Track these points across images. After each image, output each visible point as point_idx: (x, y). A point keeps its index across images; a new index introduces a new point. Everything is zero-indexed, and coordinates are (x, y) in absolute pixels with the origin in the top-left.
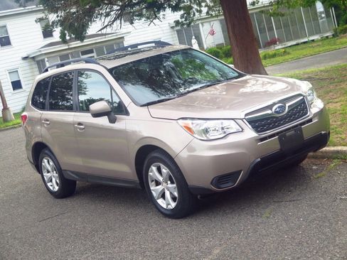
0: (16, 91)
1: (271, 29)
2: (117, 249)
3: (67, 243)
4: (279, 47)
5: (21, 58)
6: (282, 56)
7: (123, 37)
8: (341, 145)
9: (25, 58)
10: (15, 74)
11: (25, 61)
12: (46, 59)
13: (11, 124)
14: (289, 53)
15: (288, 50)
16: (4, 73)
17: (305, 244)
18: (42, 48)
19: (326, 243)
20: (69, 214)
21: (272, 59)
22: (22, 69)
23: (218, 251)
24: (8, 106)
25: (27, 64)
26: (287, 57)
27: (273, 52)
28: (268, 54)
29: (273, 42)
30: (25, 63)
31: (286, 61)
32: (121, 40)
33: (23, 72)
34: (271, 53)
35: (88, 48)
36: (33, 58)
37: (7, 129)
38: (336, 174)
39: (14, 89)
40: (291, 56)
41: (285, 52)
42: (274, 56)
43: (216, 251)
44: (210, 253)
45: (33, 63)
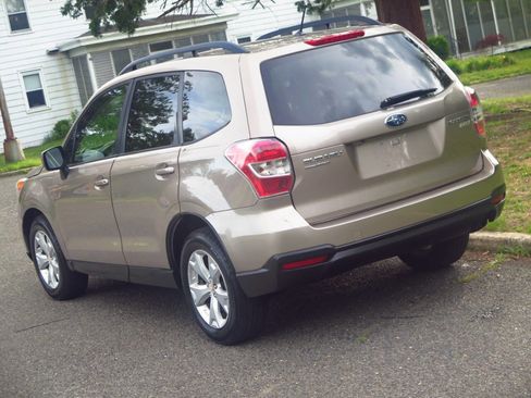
0: (34, 110)
1: (488, 17)
2: (122, 380)
3: (49, 367)
4: (500, 50)
5: (45, 53)
6: (500, 67)
7: (225, 23)
8: (515, 230)
9: (52, 53)
10: (34, 80)
11: (52, 58)
12: (89, 56)
13: (17, 166)
14: (512, 63)
15: (512, 57)
16: (15, 77)
17: (400, 387)
18: (82, 36)
19: (431, 386)
20: (66, 322)
21: (482, 72)
22: (47, 71)
23: (269, 391)
24: (15, 135)
25: (54, 63)
26: (508, 69)
27: (486, 59)
28: (477, 63)
29: (492, 41)
30: (53, 62)
31: (506, 76)
32: (221, 28)
33: (49, 77)
34: (480, 61)
35: (162, 39)
36: (67, 52)
37: (11, 175)
38: (493, 277)
39: (31, 106)
40: (515, 68)
41: (506, 60)
42: (487, 66)
43: (266, 391)
44: (256, 393)
45: (66, 61)
